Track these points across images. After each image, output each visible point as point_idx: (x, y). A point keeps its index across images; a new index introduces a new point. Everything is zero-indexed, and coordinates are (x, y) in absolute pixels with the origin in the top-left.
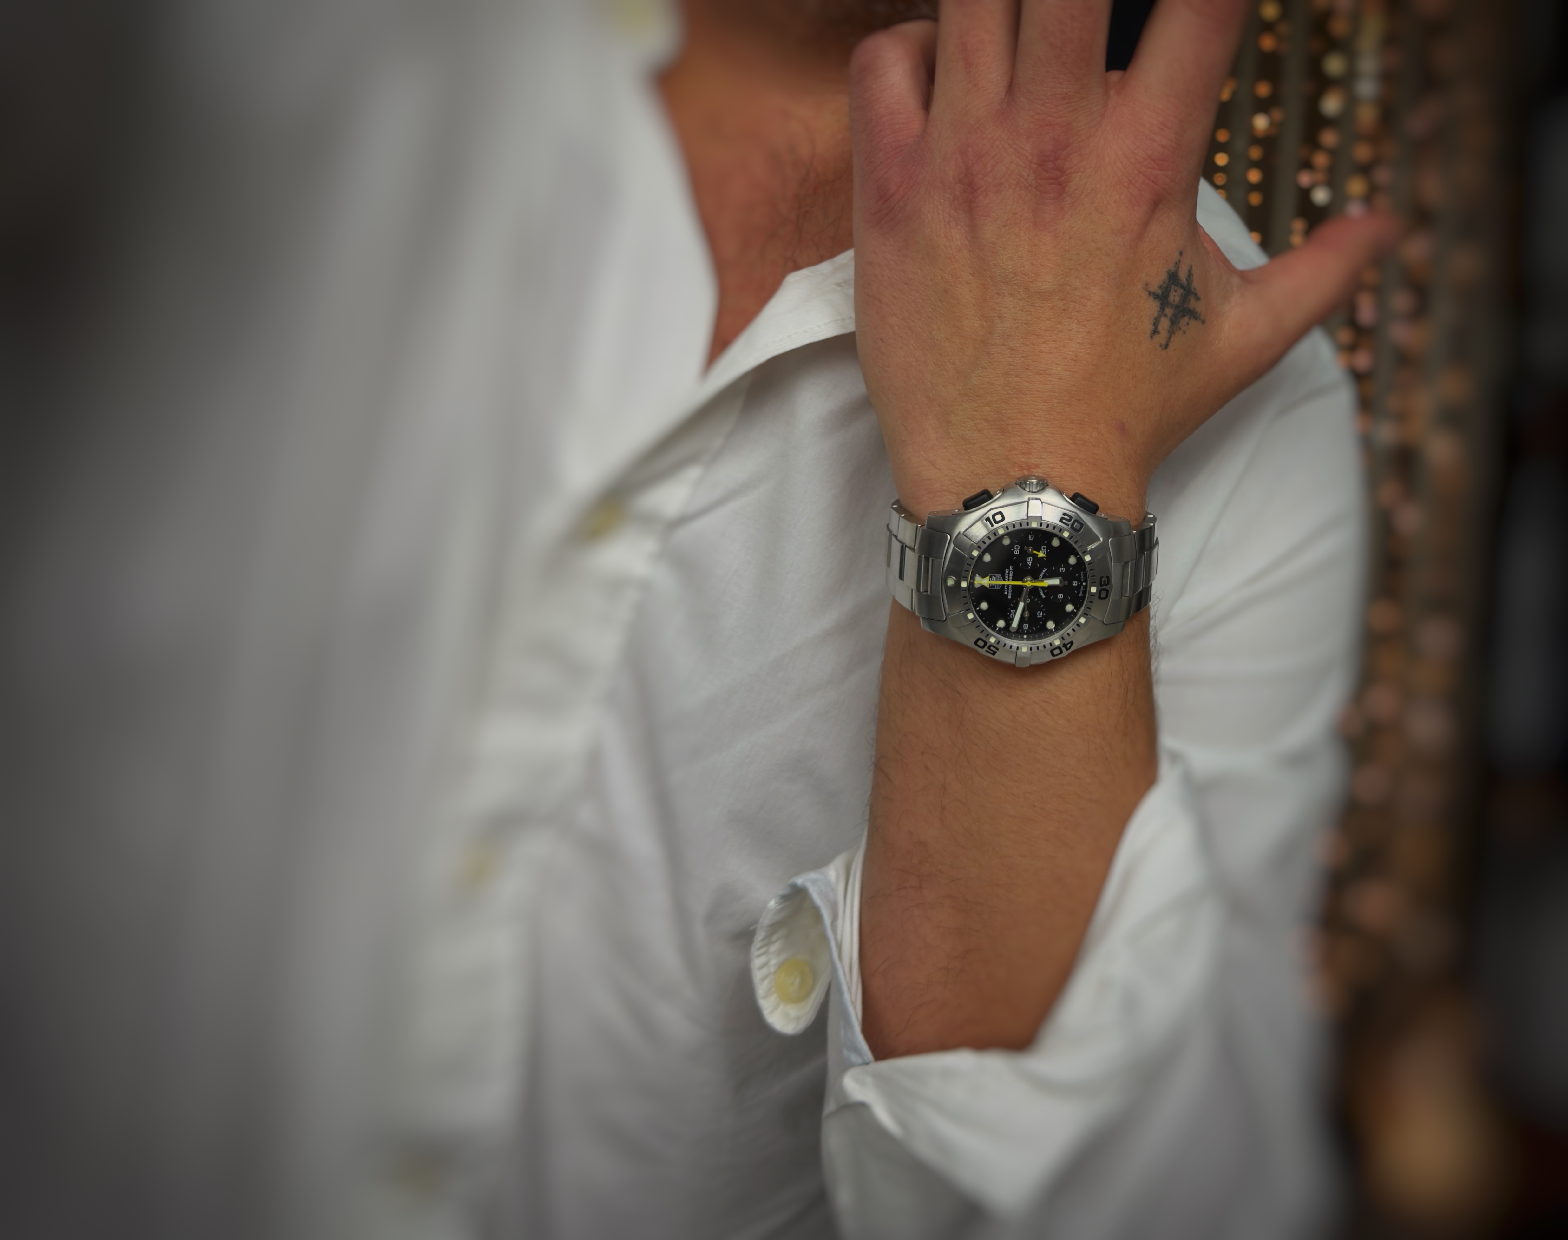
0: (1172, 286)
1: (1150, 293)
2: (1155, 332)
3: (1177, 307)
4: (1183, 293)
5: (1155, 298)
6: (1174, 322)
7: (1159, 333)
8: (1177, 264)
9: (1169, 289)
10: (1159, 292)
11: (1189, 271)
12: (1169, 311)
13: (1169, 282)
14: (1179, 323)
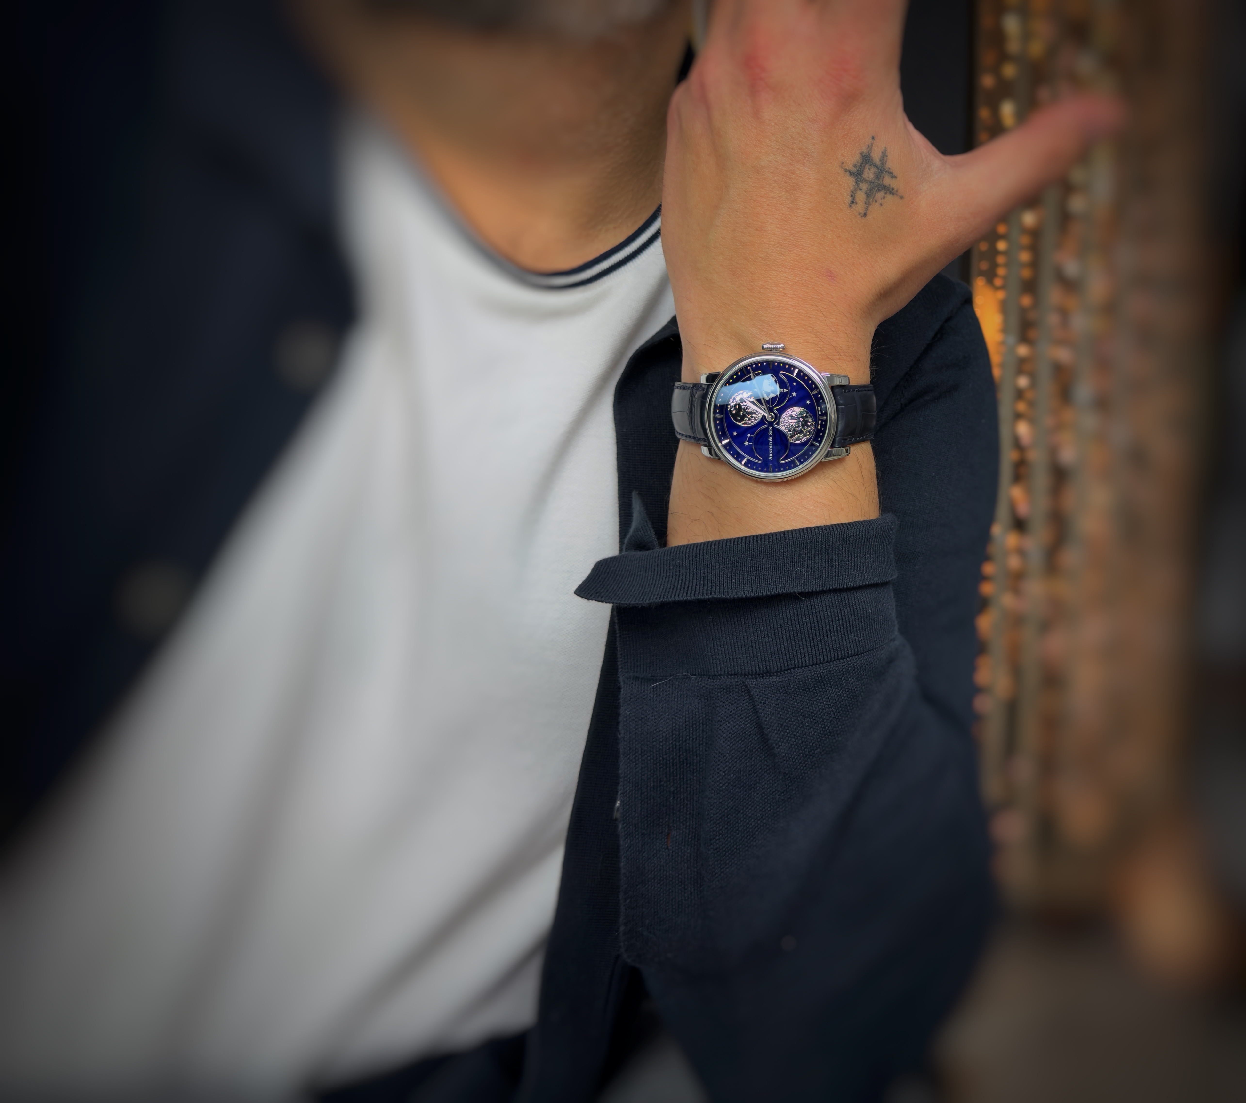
0: (866, 166)
1: (846, 170)
2: (853, 202)
3: (871, 183)
4: (876, 172)
5: (851, 175)
6: (869, 194)
7: (856, 204)
8: (870, 147)
9: (863, 167)
10: (854, 170)
11: (883, 153)
12: (864, 186)
13: (863, 162)
14: (874, 196)
